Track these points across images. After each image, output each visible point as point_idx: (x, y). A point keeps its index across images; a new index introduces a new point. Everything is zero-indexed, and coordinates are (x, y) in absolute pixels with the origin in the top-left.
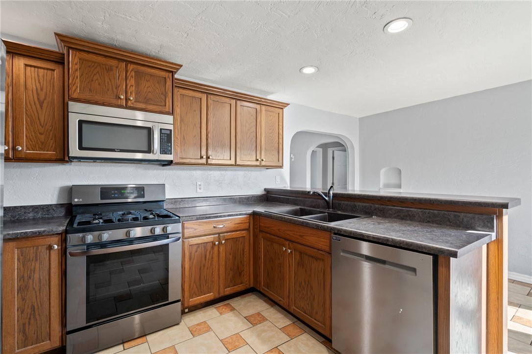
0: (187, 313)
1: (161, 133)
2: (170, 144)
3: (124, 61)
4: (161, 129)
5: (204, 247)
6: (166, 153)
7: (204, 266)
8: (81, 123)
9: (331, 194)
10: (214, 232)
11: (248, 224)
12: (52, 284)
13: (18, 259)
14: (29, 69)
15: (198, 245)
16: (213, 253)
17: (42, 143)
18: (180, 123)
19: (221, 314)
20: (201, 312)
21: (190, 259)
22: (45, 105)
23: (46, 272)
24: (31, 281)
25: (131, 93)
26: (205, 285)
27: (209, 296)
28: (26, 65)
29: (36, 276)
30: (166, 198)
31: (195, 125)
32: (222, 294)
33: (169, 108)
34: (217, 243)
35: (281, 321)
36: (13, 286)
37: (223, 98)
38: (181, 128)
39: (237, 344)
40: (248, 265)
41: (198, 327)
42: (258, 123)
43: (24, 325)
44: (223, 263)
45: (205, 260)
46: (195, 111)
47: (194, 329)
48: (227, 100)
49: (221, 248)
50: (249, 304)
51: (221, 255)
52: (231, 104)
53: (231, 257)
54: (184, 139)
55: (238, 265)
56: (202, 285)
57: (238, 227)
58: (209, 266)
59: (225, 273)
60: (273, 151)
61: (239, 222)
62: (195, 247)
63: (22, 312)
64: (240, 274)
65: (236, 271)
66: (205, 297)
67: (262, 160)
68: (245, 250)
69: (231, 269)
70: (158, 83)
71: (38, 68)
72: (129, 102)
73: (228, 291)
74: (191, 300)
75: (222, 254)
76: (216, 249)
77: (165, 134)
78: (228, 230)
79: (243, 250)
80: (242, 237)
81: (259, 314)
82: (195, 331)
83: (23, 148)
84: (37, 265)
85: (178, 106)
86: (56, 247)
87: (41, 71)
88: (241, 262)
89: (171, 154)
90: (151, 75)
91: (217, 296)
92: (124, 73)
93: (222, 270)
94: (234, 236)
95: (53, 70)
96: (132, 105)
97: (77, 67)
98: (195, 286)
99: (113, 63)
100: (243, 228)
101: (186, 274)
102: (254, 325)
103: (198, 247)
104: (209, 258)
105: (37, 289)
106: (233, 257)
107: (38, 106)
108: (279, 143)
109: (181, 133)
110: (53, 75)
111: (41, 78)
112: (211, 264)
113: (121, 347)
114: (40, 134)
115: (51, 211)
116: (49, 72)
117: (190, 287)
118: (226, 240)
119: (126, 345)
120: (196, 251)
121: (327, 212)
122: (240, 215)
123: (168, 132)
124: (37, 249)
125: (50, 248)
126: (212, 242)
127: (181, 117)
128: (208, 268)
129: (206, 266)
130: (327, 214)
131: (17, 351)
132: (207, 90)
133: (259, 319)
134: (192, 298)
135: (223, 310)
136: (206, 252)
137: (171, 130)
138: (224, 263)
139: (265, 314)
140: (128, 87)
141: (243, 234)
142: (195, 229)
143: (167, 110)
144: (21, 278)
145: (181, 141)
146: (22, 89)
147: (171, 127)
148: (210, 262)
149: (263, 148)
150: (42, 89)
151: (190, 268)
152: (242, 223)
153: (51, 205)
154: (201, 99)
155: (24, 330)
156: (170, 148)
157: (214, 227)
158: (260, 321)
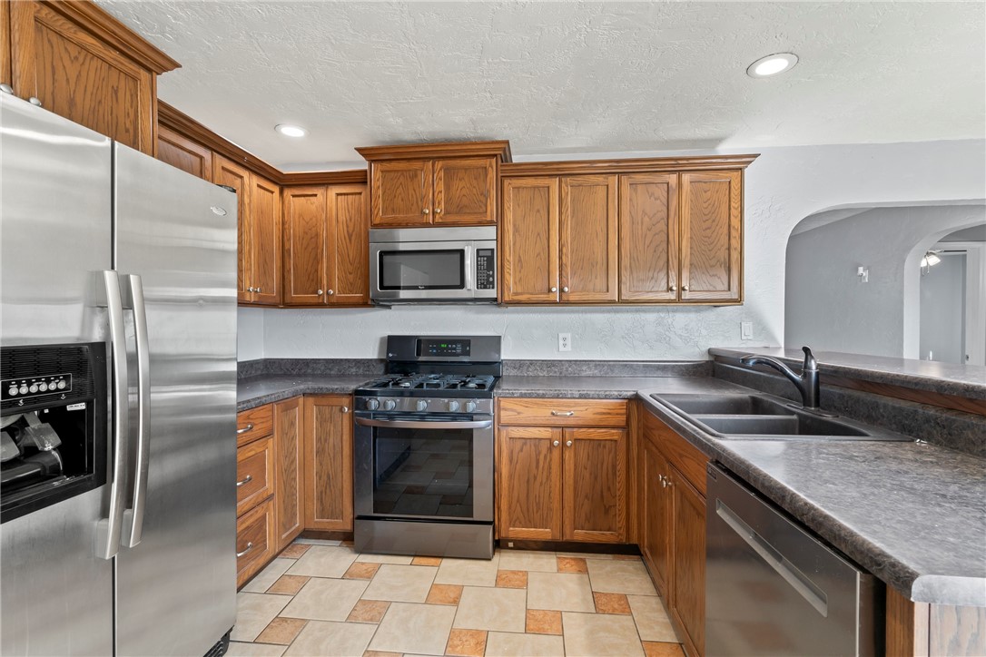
0: (511, 548)
1: (478, 256)
2: (491, 273)
3: (429, 159)
4: (478, 250)
5: (535, 445)
6: (485, 287)
7: (535, 478)
8: (382, 254)
9: (814, 367)
10: (552, 422)
11: (624, 418)
12: (344, 453)
13: (317, 418)
14: (340, 197)
15: (523, 441)
16: (551, 460)
17: (351, 284)
18: (514, 235)
19: (559, 570)
20: (531, 555)
21: (511, 460)
22: (353, 238)
23: (339, 437)
24: (327, 445)
25: (439, 203)
26: (537, 512)
27: (545, 533)
28: (338, 194)
29: (331, 440)
30: (502, 358)
31: (539, 234)
32: (567, 537)
33: (492, 215)
34: (556, 442)
35: (657, 629)
36: (312, 448)
37: (592, 177)
38: (514, 244)
39: (546, 627)
40: (624, 498)
41: (511, 576)
42: (672, 214)
43: (322, 492)
44: (569, 480)
45: (537, 467)
46: (538, 211)
47: (504, 576)
48: (600, 179)
49: (568, 455)
50: (619, 573)
51: (567, 467)
52: (608, 186)
53: (587, 474)
54: (520, 261)
55: (602, 492)
56: (531, 510)
57: (601, 420)
58: (544, 481)
59: (575, 501)
60: (712, 266)
61: (604, 411)
62: (519, 444)
63: (320, 479)
64: (607, 511)
65: (599, 504)
66: (537, 532)
67: (684, 289)
68: (618, 468)
69: (586, 496)
70: (476, 179)
71: (347, 194)
72: (437, 216)
73: (580, 535)
74: (511, 529)
75: (569, 466)
76: (556, 454)
77: (484, 257)
78: (580, 423)
79: (614, 467)
80: (611, 440)
81: (624, 597)
82: (502, 580)
83: (334, 292)
84: (332, 429)
85: (509, 208)
86: (346, 409)
87: (350, 197)
88: (609, 489)
89: (493, 288)
90: (466, 169)
91: (558, 537)
92: (431, 176)
93: (569, 493)
94: (592, 436)
95: (360, 194)
96: (440, 221)
97: (380, 183)
98: (519, 508)
99: (417, 165)
100: (612, 423)
101: (503, 483)
102: (598, 610)
103: (525, 444)
104: (543, 467)
105: (332, 455)
106: (591, 474)
107: (348, 241)
108: (729, 249)
109: (514, 251)
110: (360, 199)
111: (350, 206)
112: (548, 478)
113: (409, 560)
114: (350, 273)
115: (371, 367)
116: (357, 196)
117: (510, 507)
118: (576, 440)
119: (417, 560)
120: (521, 450)
121: (798, 414)
122: (606, 397)
123: (489, 253)
124: (332, 409)
125: (341, 410)
126: (550, 440)
127: (514, 226)
128: (541, 484)
129: (539, 479)
130: (795, 417)
131: (316, 520)
132: (558, 169)
133: (616, 606)
134: (514, 526)
135: (568, 565)
136: (538, 454)
137: (492, 250)
138: (571, 482)
139: (634, 603)
140: (436, 194)
141: (613, 435)
142: (519, 413)
143: (489, 219)
144: (319, 440)
145: (514, 265)
146: (334, 222)
147: (493, 245)
148: (545, 474)
149: (686, 262)
150: (351, 220)
151: (511, 476)
152: (609, 414)
153: (371, 360)
154: (548, 187)
155: (322, 499)
156: (491, 279)
157: (553, 414)
158: (614, 610)
